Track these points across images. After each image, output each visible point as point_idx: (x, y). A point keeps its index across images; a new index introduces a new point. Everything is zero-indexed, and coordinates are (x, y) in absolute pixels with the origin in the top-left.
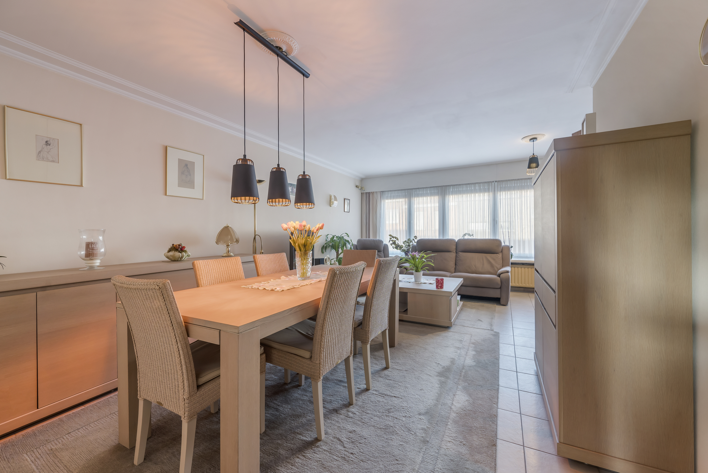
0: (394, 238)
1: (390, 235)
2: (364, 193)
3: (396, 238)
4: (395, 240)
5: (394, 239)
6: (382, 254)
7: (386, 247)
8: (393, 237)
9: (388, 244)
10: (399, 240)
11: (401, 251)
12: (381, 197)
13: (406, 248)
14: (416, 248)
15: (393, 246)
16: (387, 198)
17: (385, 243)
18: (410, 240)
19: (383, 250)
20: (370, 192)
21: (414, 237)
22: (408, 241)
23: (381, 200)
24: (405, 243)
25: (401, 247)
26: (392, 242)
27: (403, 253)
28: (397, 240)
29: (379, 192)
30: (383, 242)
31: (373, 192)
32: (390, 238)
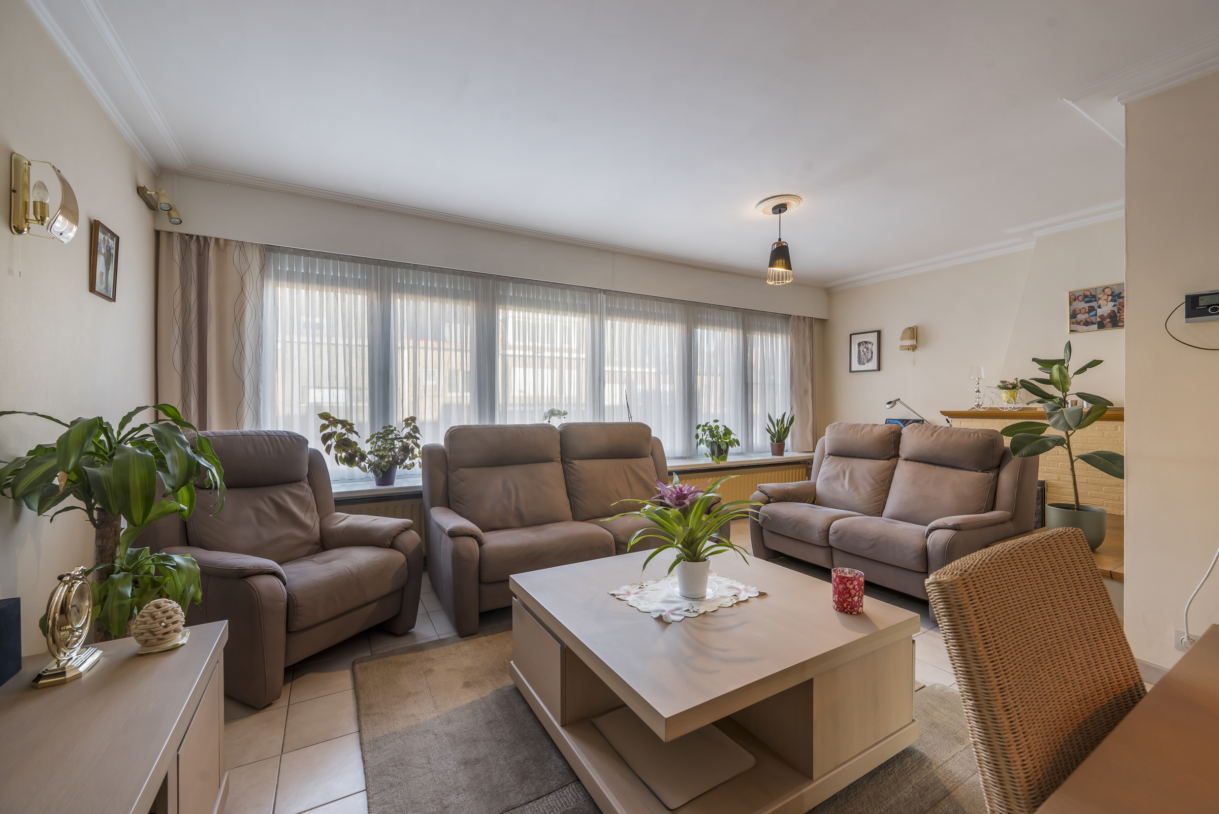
0: (339, 426)
1: (324, 416)
2: (170, 234)
3: (344, 423)
4: (344, 431)
5: (339, 429)
7: (316, 460)
8: (335, 422)
9: (322, 449)
10: (357, 433)
11: (364, 469)
12: (263, 269)
13: (382, 457)
14: (448, 455)
15: (339, 455)
16: (291, 277)
17: (311, 445)
18: (393, 431)
19: (308, 476)
20: (205, 238)
21: (406, 420)
22: (388, 434)
23: (263, 280)
24: (375, 439)
25: (363, 457)
26: (333, 442)
27: (371, 475)
28: (351, 430)
29: (254, 246)
30: (306, 442)
31: (222, 242)
32: (324, 427)
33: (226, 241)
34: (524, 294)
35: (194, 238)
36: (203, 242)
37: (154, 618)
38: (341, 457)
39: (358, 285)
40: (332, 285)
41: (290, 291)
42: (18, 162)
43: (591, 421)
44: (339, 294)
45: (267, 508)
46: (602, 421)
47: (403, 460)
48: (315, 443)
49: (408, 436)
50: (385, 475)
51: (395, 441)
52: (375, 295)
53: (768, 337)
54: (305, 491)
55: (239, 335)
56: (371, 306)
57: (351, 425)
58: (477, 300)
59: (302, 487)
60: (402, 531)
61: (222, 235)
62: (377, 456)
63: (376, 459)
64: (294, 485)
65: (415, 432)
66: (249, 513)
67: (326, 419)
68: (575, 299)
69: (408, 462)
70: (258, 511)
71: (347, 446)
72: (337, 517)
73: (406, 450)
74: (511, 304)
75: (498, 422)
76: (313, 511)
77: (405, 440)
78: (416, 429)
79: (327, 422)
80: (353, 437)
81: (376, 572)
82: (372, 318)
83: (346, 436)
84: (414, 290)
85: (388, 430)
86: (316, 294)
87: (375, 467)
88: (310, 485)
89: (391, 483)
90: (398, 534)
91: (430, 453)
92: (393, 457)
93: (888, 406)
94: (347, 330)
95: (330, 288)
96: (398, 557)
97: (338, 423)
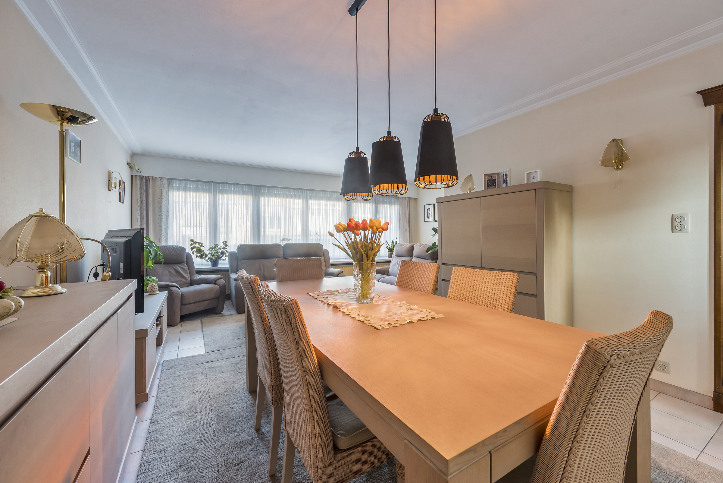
0: (197, 244)
1: (192, 240)
2: (136, 176)
3: (199, 243)
4: (199, 246)
5: (197, 245)
6: (186, 266)
7: (189, 257)
8: (196, 243)
9: (191, 252)
10: (204, 247)
11: (207, 261)
12: (169, 186)
13: (213, 256)
14: (238, 255)
15: (197, 255)
16: (179, 189)
17: (187, 251)
18: (218, 246)
19: (186, 261)
20: (148, 177)
21: (223, 242)
22: (216, 247)
23: (169, 191)
24: (211, 249)
25: (206, 256)
26: (195, 250)
27: (210, 262)
28: (202, 246)
29: (166, 179)
30: (185, 249)
31: (154, 178)
32: (192, 244)
33: (156, 177)
34: (272, 191)
35: (145, 177)
36: (147, 178)
37: (152, 286)
38: (198, 256)
39: (204, 191)
40: (194, 191)
41: (178, 193)
42: (110, 172)
43: (302, 243)
44: (197, 194)
45: (173, 271)
46: (307, 243)
47: (221, 257)
48: (188, 250)
49: (224, 248)
50: (215, 262)
51: (219, 250)
52: (211, 195)
53: (387, 206)
54: (185, 266)
55: (160, 211)
56: (209, 198)
57: (202, 244)
58: (252, 195)
59: (184, 265)
60: (219, 279)
61: (154, 176)
62: (211, 255)
63: (211, 256)
64: (181, 264)
65: (226, 247)
66: (167, 272)
67: (192, 242)
68: (295, 193)
69: (223, 258)
70: (170, 272)
71: (200, 251)
72: (196, 276)
73: (222, 253)
74: (267, 196)
75: (262, 243)
76: (188, 273)
77: (223, 250)
78: (227, 246)
79: (193, 243)
80: (202, 248)
81: (209, 291)
82: (210, 203)
83: (200, 248)
84: (226, 192)
85: (216, 246)
86: (188, 194)
87: (211, 260)
88: (187, 265)
89: (217, 266)
90: (217, 280)
91: (232, 255)
92: (218, 256)
93: (432, 236)
94: (200, 208)
95: (194, 192)
96: (217, 287)
97: (197, 243)
